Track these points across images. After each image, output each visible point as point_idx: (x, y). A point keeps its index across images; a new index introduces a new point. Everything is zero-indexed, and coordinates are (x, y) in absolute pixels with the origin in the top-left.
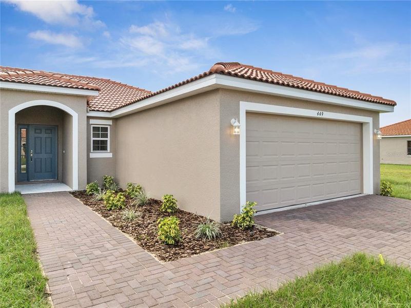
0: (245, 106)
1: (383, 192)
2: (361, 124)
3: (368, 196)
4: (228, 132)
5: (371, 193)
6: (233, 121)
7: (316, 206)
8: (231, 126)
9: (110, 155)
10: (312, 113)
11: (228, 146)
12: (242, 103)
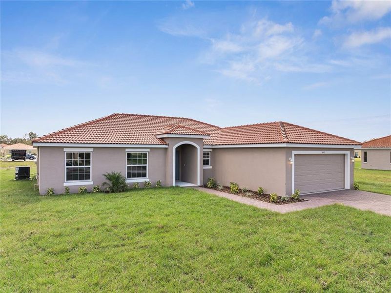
0: (294, 152)
1: (355, 188)
2: (344, 154)
3: (347, 190)
4: (288, 163)
5: (349, 188)
6: (290, 159)
7: (321, 193)
8: (289, 161)
9: (211, 167)
10: (320, 152)
11: (288, 168)
12: (293, 151)
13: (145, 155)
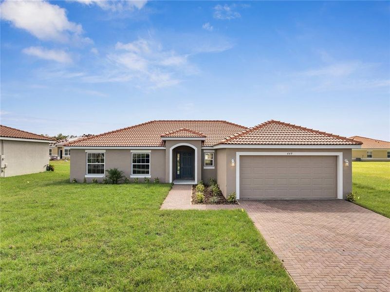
2: (336, 157)
12: (237, 153)
13: (148, 156)
